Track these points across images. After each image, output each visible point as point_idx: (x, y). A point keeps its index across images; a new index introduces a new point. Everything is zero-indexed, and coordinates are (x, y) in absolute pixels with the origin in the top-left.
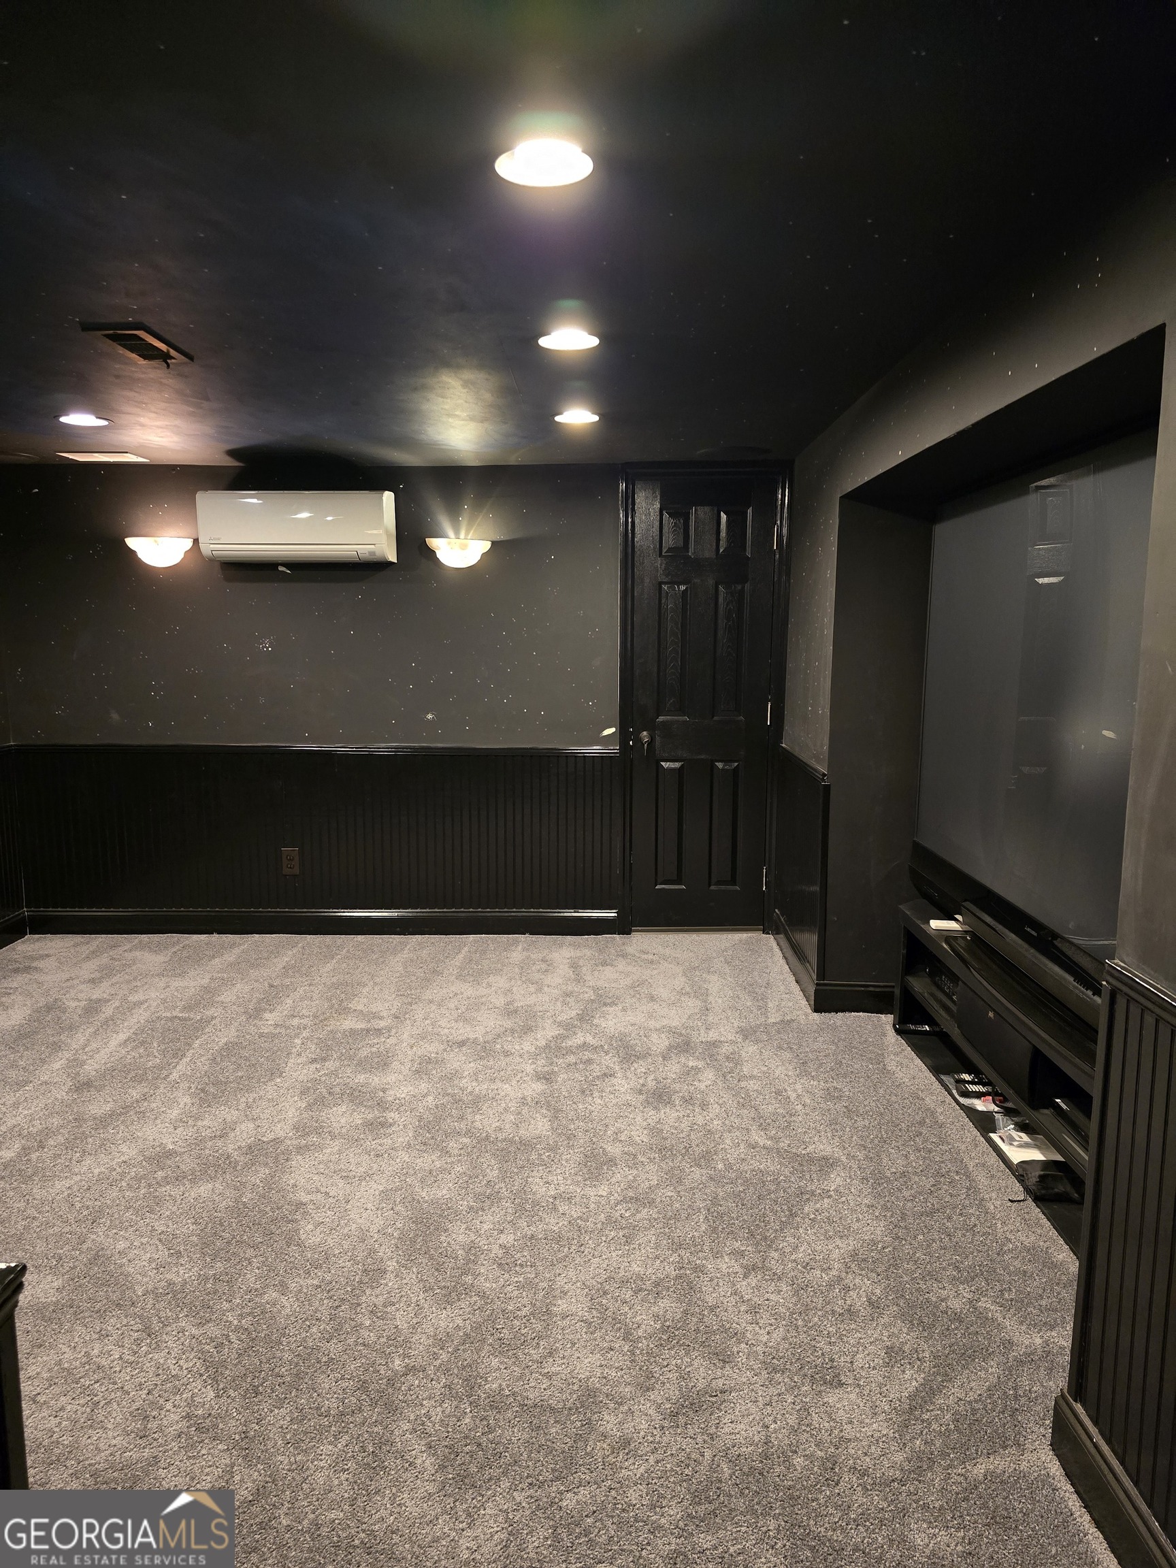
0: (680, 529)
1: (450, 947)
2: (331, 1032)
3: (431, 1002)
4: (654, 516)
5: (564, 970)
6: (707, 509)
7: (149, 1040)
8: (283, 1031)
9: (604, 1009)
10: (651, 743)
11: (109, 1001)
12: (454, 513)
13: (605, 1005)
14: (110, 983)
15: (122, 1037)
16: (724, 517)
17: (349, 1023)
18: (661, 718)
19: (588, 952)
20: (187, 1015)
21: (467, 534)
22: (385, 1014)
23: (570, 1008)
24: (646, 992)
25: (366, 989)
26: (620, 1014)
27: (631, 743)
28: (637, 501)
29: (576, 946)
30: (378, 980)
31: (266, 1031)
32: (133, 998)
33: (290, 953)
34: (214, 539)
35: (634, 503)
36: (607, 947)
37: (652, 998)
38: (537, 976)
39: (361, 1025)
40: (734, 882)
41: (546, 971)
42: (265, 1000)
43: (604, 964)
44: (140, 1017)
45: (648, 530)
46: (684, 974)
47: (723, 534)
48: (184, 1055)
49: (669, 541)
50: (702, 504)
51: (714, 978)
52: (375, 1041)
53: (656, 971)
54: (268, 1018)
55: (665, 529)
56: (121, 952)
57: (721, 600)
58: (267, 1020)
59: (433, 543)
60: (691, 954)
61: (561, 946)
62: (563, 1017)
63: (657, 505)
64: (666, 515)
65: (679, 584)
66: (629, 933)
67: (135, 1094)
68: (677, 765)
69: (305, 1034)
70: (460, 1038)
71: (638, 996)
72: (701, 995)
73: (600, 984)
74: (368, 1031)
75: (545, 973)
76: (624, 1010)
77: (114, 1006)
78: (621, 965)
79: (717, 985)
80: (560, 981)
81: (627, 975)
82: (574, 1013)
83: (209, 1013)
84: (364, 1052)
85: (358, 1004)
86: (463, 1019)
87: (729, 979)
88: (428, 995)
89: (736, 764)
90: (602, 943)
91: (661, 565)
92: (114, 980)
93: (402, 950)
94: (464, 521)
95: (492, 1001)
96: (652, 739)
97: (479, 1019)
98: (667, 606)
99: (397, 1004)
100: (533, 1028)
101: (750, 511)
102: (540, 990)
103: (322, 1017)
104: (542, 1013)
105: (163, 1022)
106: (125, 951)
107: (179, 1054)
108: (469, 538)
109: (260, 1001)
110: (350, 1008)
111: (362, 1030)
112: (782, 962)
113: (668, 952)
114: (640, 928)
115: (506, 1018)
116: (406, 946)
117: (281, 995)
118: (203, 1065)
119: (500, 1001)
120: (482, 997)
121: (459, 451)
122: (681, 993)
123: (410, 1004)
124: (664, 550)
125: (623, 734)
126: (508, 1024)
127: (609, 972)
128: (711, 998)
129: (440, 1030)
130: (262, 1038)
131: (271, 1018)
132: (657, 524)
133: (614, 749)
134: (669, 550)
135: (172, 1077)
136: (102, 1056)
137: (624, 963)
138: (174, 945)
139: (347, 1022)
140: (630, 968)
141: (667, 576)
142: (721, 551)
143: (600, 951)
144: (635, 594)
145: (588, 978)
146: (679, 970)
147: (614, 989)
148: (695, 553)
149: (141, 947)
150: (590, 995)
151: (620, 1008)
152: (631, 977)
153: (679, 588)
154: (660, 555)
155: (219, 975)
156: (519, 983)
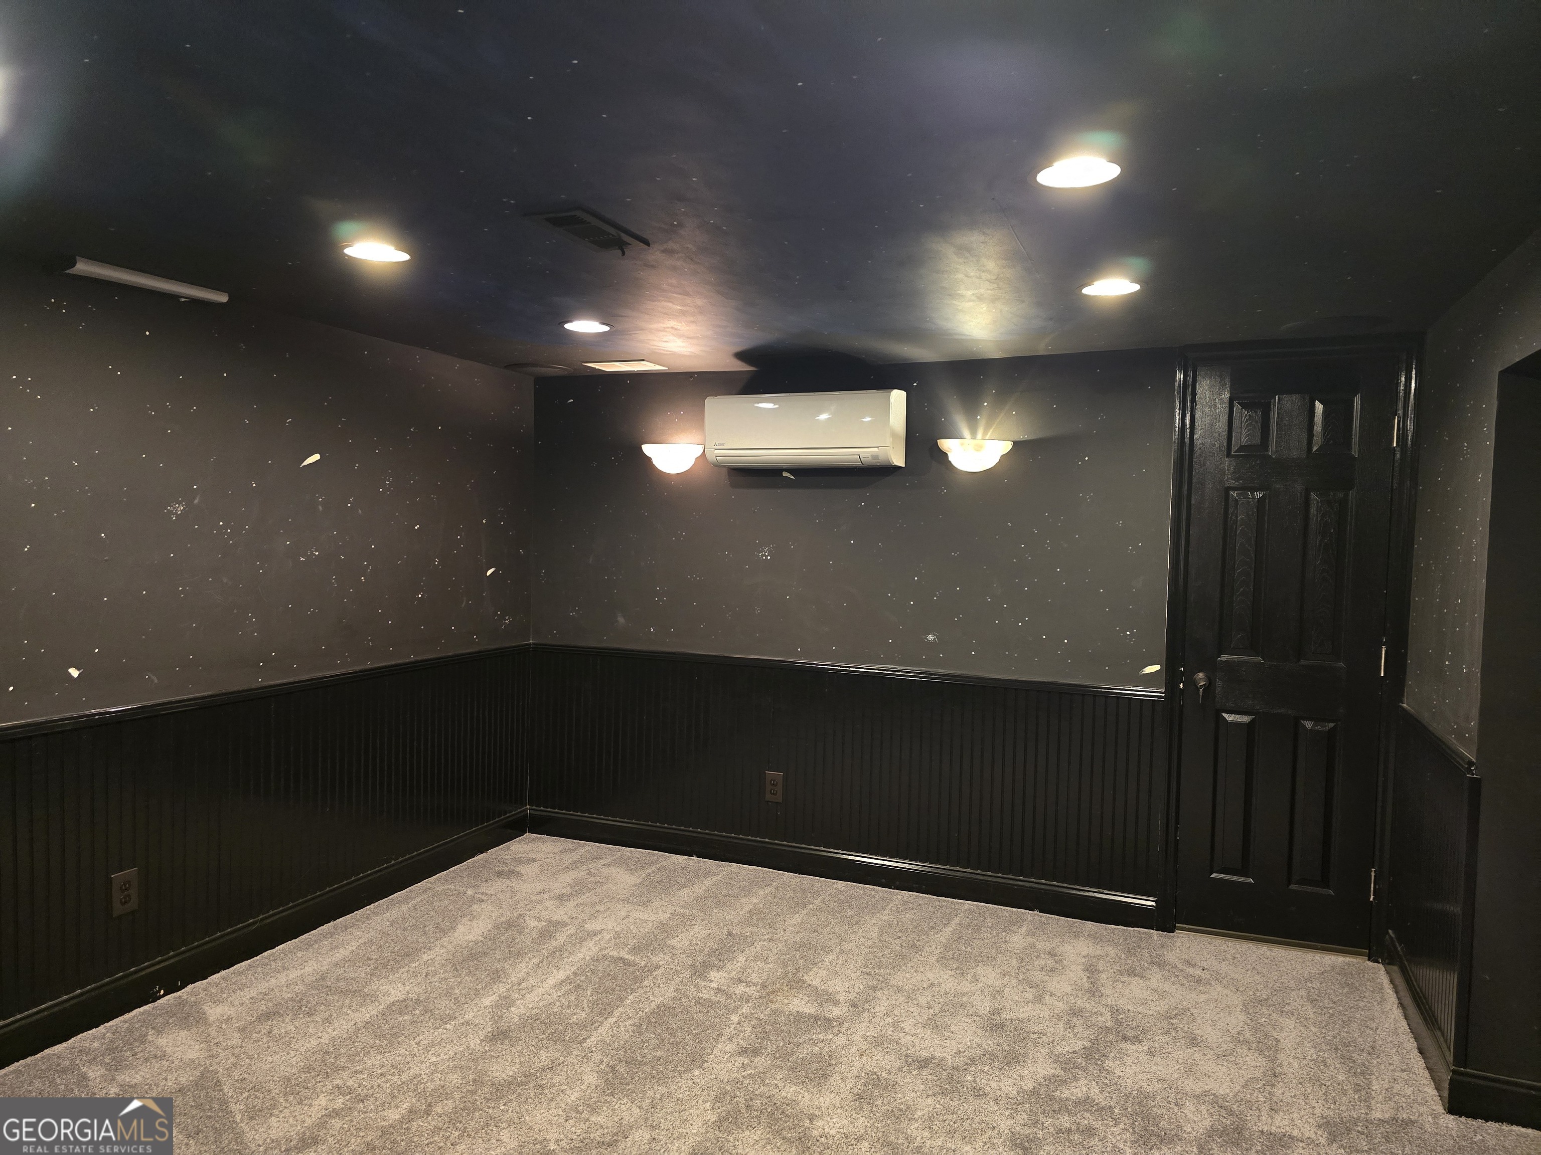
0: (1257, 422)
1: (939, 914)
2: (775, 1012)
3: (899, 990)
4: (1222, 408)
5: (1076, 973)
6: (1295, 397)
7: (584, 985)
8: (723, 999)
9: (1123, 1045)
10: (1209, 688)
11: (567, 925)
12: (971, 410)
13: (1125, 1038)
14: (575, 903)
15: (561, 975)
16: (1319, 407)
17: (800, 1004)
18: (1224, 657)
19: (1111, 950)
20: (633, 958)
21: (985, 433)
22: (841, 997)
23: (1075, 1035)
24: (1186, 1029)
25: (831, 957)
26: (1144, 1058)
27: (1181, 686)
28: (1199, 390)
29: (1096, 938)
30: (846, 947)
31: (705, 997)
32: (589, 927)
33: (762, 893)
34: (719, 445)
35: (1194, 394)
36: (1139, 947)
37: (1193, 1041)
38: (1037, 976)
39: (809, 1009)
40: (1324, 882)
41: (1052, 970)
42: (717, 953)
43: (1132, 973)
44: (588, 951)
45: (1212, 425)
46: (1245, 1008)
47: (1318, 427)
48: (611, 1014)
49: (1242, 437)
50: (1290, 392)
51: (1289, 1023)
52: (820, 1036)
53: (1203, 996)
54: (713, 979)
55: (1236, 423)
56: (600, 866)
57: (1313, 511)
58: (711, 981)
59: (945, 444)
60: (1257, 977)
61: (1077, 936)
62: (1063, 1049)
63: (1226, 395)
64: (1237, 407)
65: (1253, 490)
66: (1172, 931)
67: (545, 1057)
68: (1245, 719)
69: (745, 1010)
70: (924, 1054)
71: (1173, 1034)
72: (1269, 1048)
73: (1123, 1003)
74: (816, 1018)
75: (1050, 974)
76: (1151, 1053)
77: (569, 932)
78: (1156, 978)
79: (1293, 1035)
80: (1069, 989)
81: (1163, 995)
82: (1079, 1045)
83: (655, 959)
84: (804, 1052)
85: (814, 978)
86: (933, 1024)
87: (1312, 1028)
88: (898, 979)
89: (1332, 725)
90: (1133, 939)
91: (1229, 466)
92: (580, 900)
93: (884, 909)
94: (982, 419)
95: (975, 1003)
96: (1210, 684)
97: (953, 1028)
98: (1237, 517)
99: (859, 986)
100: (1021, 1058)
101: (1357, 400)
102: (1039, 999)
103: (770, 989)
104: (1036, 1036)
105: (607, 963)
106: (604, 865)
107: (605, 1011)
108: (987, 438)
109: (713, 952)
110: (804, 982)
111: (810, 1016)
112: (1397, 1013)
113: (1224, 967)
114: (1187, 926)
115: (987, 1034)
116: (888, 903)
117: (736, 948)
118: (625, 1031)
119: (984, 1006)
120: (964, 995)
121: (978, 340)
122: (1238, 1040)
123: (874, 988)
124: (1234, 448)
125: (1171, 675)
126: (989, 1044)
127: (1136, 988)
128: (1282, 1056)
129: (901, 1035)
130: (698, 1006)
131: (717, 977)
132: (1224, 419)
133: (1158, 692)
134: (1242, 448)
135: (589, 1043)
136: (532, 999)
137: (1159, 976)
138: (652, 863)
139: (796, 1001)
140: (1167, 986)
141: (1237, 480)
142: (1315, 449)
143: (1130, 952)
144: (1193, 502)
145: (1108, 991)
146: (1236, 1000)
147: (1140, 1016)
148: (1276, 451)
149: (620, 862)
150: (1106, 1019)
151: (1146, 1048)
152: (1167, 1000)
153: (1252, 494)
154: (1229, 455)
155: (682, 910)
156: (1014, 981)
